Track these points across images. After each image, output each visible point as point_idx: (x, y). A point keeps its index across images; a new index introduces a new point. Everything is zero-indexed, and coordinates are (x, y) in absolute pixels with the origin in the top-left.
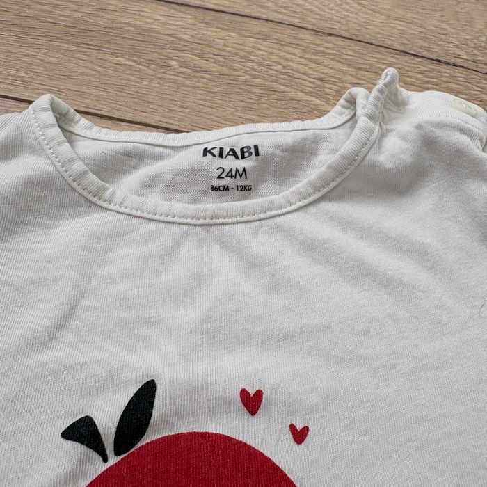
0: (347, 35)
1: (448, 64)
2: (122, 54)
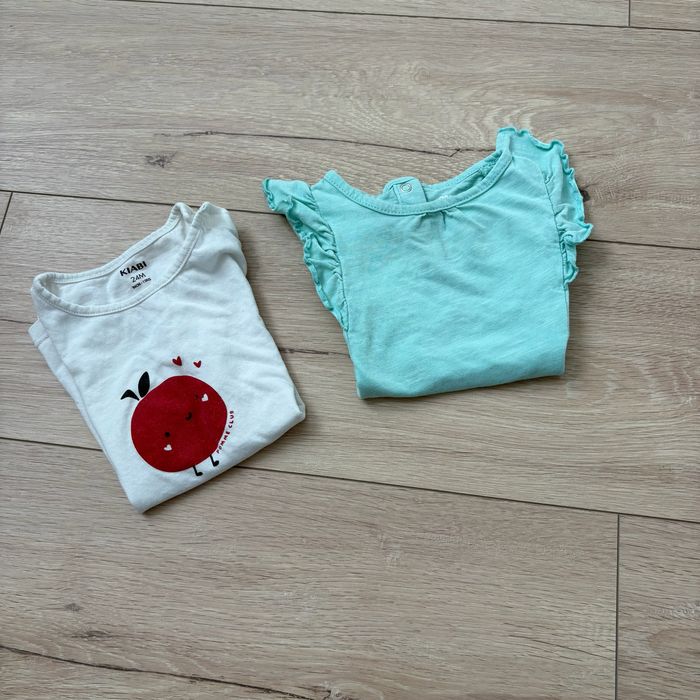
0: (373, 142)
1: (430, 153)
2: (255, 175)
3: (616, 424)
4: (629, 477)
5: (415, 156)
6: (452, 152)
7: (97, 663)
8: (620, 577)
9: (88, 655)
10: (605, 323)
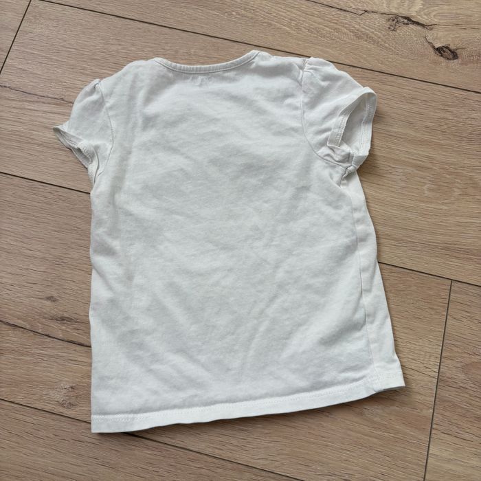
3: (457, 218)
4: (462, 256)
5: (334, 12)
6: (360, 12)
7: (66, 339)
8: (447, 323)
9: (60, 332)
10: (458, 148)
